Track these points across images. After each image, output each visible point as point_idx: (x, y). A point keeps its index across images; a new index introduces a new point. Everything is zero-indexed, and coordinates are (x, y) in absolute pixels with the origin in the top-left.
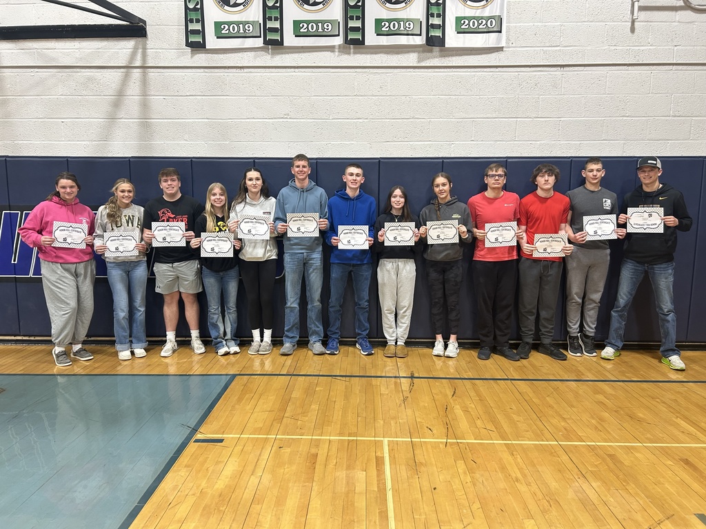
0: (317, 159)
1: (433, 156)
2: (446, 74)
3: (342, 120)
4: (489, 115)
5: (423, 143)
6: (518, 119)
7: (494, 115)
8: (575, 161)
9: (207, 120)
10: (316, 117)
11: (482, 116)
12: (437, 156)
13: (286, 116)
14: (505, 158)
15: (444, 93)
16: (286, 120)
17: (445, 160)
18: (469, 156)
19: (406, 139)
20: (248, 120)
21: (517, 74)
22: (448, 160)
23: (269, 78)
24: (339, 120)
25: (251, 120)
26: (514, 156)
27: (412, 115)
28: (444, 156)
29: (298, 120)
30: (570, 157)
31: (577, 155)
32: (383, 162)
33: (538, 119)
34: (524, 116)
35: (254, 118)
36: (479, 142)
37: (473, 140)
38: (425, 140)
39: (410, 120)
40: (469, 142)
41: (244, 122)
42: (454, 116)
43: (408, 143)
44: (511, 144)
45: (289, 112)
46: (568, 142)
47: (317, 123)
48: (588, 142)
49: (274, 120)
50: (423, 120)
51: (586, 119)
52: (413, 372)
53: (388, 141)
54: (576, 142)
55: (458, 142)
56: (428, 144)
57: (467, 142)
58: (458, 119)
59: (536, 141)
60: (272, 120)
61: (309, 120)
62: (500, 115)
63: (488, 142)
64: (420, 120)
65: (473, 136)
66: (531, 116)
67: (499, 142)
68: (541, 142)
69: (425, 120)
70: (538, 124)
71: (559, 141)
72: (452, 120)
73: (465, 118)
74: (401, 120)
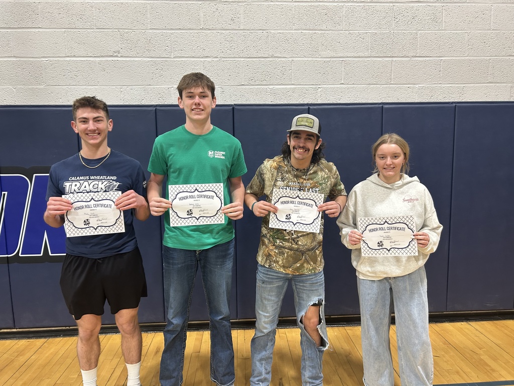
0: (156, 106)
1: (297, 103)
2: (310, 4)
3: (186, 59)
4: (361, 54)
5: (286, 87)
6: (394, 59)
7: (366, 54)
8: (459, 107)
9: (15, 59)
10: (154, 56)
11: (353, 54)
12: (302, 102)
13: (116, 54)
14: (380, 104)
15: (308, 27)
16: (116, 59)
17: (311, 107)
18: (339, 102)
19: (265, 82)
20: (68, 59)
21: (391, 4)
22: (315, 107)
23: (92, 7)
24: (183, 59)
25: (72, 59)
26: (390, 101)
27: (270, 54)
28: (310, 103)
29: (132, 59)
30: (453, 103)
31: (460, 101)
32: (238, 110)
33: (417, 59)
34: (400, 55)
35: (74, 56)
36: (350, 86)
37: (343, 84)
38: (287, 83)
39: (268, 59)
40: (339, 86)
41: (62, 61)
42: (320, 55)
43: (267, 87)
44: (386, 87)
45: (120, 49)
46: (450, 85)
47: (155, 62)
48: (472, 85)
49: (101, 59)
50: (284, 59)
51: (470, 58)
52: (281, 379)
53: (243, 85)
54: (460, 85)
55: (325, 86)
56: (290, 88)
57: (336, 86)
58: (325, 58)
59: (414, 84)
60: (98, 59)
61: (145, 59)
62: (374, 54)
63: (360, 86)
64: (280, 59)
65: (343, 79)
66: (409, 55)
67: (372, 86)
68: (420, 85)
69: (287, 59)
70: (416, 64)
71: (440, 83)
72: (318, 59)
73: (333, 57)
74: (257, 59)
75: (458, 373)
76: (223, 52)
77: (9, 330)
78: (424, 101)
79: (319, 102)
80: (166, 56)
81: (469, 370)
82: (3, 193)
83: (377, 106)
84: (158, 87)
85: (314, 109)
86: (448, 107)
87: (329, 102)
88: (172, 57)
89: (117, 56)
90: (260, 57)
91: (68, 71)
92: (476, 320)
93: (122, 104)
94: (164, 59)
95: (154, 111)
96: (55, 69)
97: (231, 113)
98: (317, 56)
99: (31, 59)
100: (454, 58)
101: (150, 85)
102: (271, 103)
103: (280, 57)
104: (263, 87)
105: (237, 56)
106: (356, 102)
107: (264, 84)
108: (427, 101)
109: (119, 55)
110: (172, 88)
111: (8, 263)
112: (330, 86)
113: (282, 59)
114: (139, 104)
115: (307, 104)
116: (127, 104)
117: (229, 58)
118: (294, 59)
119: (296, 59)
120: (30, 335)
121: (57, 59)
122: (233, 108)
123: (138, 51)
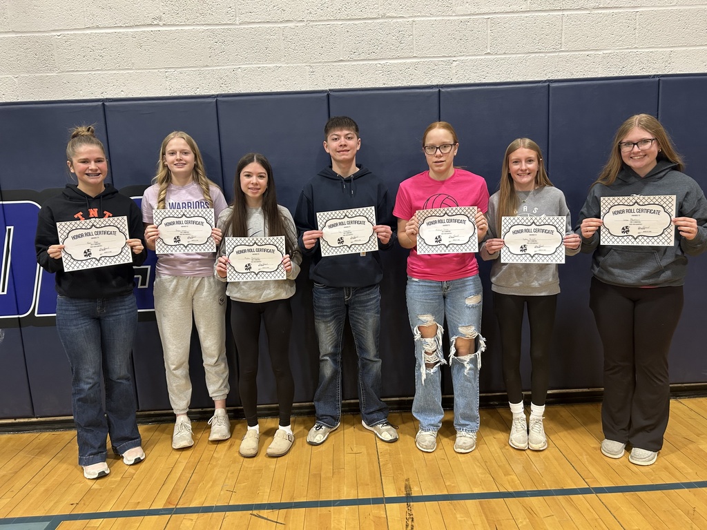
0: (218, 96)
1: (423, 84)
3: (258, 26)
4: (515, 8)
5: (404, 61)
6: (566, 13)
7: (524, 7)
8: (664, 81)
9: (14, 35)
10: (211, 22)
11: (503, 8)
12: (429, 83)
13: (156, 21)
14: (545, 81)
16: (157, 28)
17: (442, 90)
18: (484, 81)
20: (88, 32)
22: (449, 90)
24: (253, 26)
25: (94, 31)
26: (560, 78)
27: (381, 13)
29: (180, 28)
30: (654, 76)
32: (335, 97)
33: (600, 11)
34: (575, 6)
35: (98, 27)
36: (500, 56)
37: (489, 54)
38: (406, 55)
39: (378, 21)
40: (483, 57)
41: (80, 35)
42: (454, 12)
43: (376, 62)
44: (554, 57)
45: (161, 14)
46: (651, 50)
47: (213, 31)
48: (684, 49)
49: (135, 30)
50: (401, 20)
51: (679, 8)
52: (407, 480)
53: (342, 60)
54: (665, 50)
55: (463, 58)
56: (412, 63)
57: (479, 57)
58: (462, 15)
59: (597, 50)
60: (132, 30)
61: (198, 28)
62: (535, 7)
63: (514, 56)
64: (395, 20)
65: (489, 47)
66: (588, 6)
67: (534, 55)
68: (605, 52)
69: (405, 20)
70: (599, 20)
71: (636, 48)
72: (451, 18)
73: (473, 15)
74: (362, 22)
75: (666, 468)
76: (310, 13)
77: (26, 420)
78: (611, 75)
79: (455, 82)
80: (229, 22)
81: (683, 465)
82: (8, 228)
83: (540, 84)
84: (219, 68)
85: (448, 92)
86: (648, 82)
87: (469, 82)
88: (237, 23)
89: (157, 25)
90: (365, 19)
91: (89, 50)
92: (689, 396)
93: (168, 95)
94: (226, 27)
95: (215, 104)
96: (72, 47)
97: (326, 101)
98: (450, 13)
99: (37, 35)
100: (656, 9)
101: (207, 66)
102: (384, 86)
103: (396, 17)
104: (370, 62)
105: (332, 18)
106: (509, 80)
107: (373, 58)
108: (616, 75)
109: (161, 23)
110: (239, 70)
111: (20, 327)
112: (470, 58)
113: (398, 20)
114: (193, 94)
115: (437, 86)
116: (175, 94)
117: (320, 21)
118: (416, 19)
119: (419, 19)
120: (56, 426)
121: (72, 32)
122: (328, 95)
123: (188, 16)
